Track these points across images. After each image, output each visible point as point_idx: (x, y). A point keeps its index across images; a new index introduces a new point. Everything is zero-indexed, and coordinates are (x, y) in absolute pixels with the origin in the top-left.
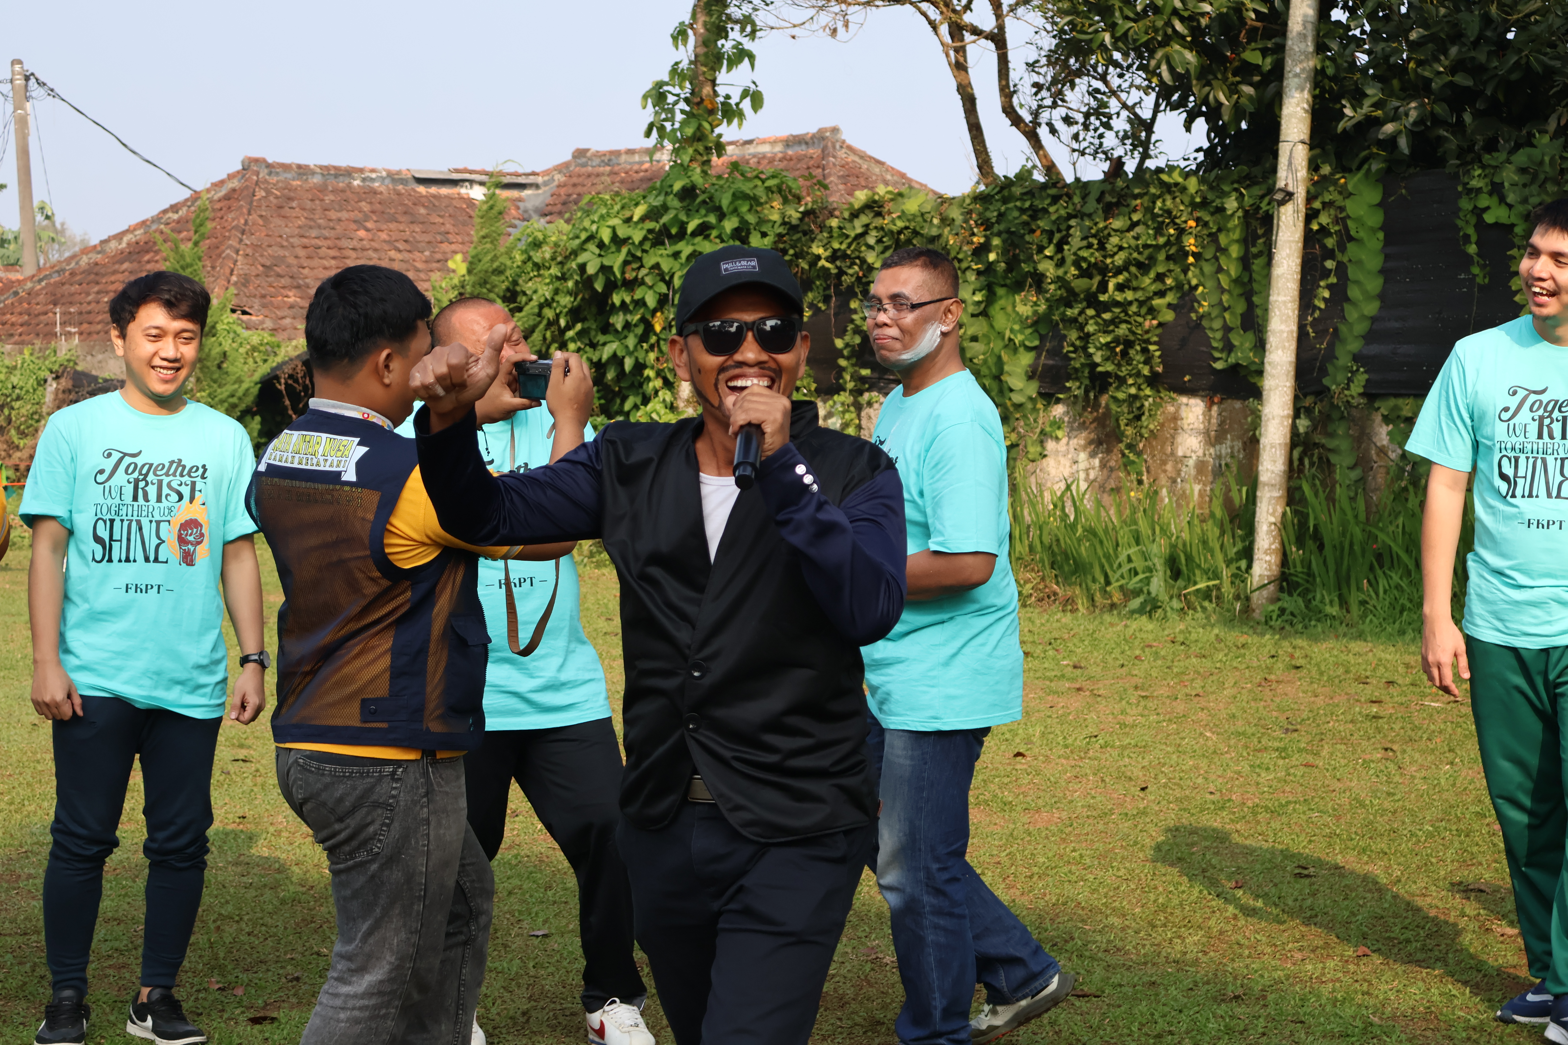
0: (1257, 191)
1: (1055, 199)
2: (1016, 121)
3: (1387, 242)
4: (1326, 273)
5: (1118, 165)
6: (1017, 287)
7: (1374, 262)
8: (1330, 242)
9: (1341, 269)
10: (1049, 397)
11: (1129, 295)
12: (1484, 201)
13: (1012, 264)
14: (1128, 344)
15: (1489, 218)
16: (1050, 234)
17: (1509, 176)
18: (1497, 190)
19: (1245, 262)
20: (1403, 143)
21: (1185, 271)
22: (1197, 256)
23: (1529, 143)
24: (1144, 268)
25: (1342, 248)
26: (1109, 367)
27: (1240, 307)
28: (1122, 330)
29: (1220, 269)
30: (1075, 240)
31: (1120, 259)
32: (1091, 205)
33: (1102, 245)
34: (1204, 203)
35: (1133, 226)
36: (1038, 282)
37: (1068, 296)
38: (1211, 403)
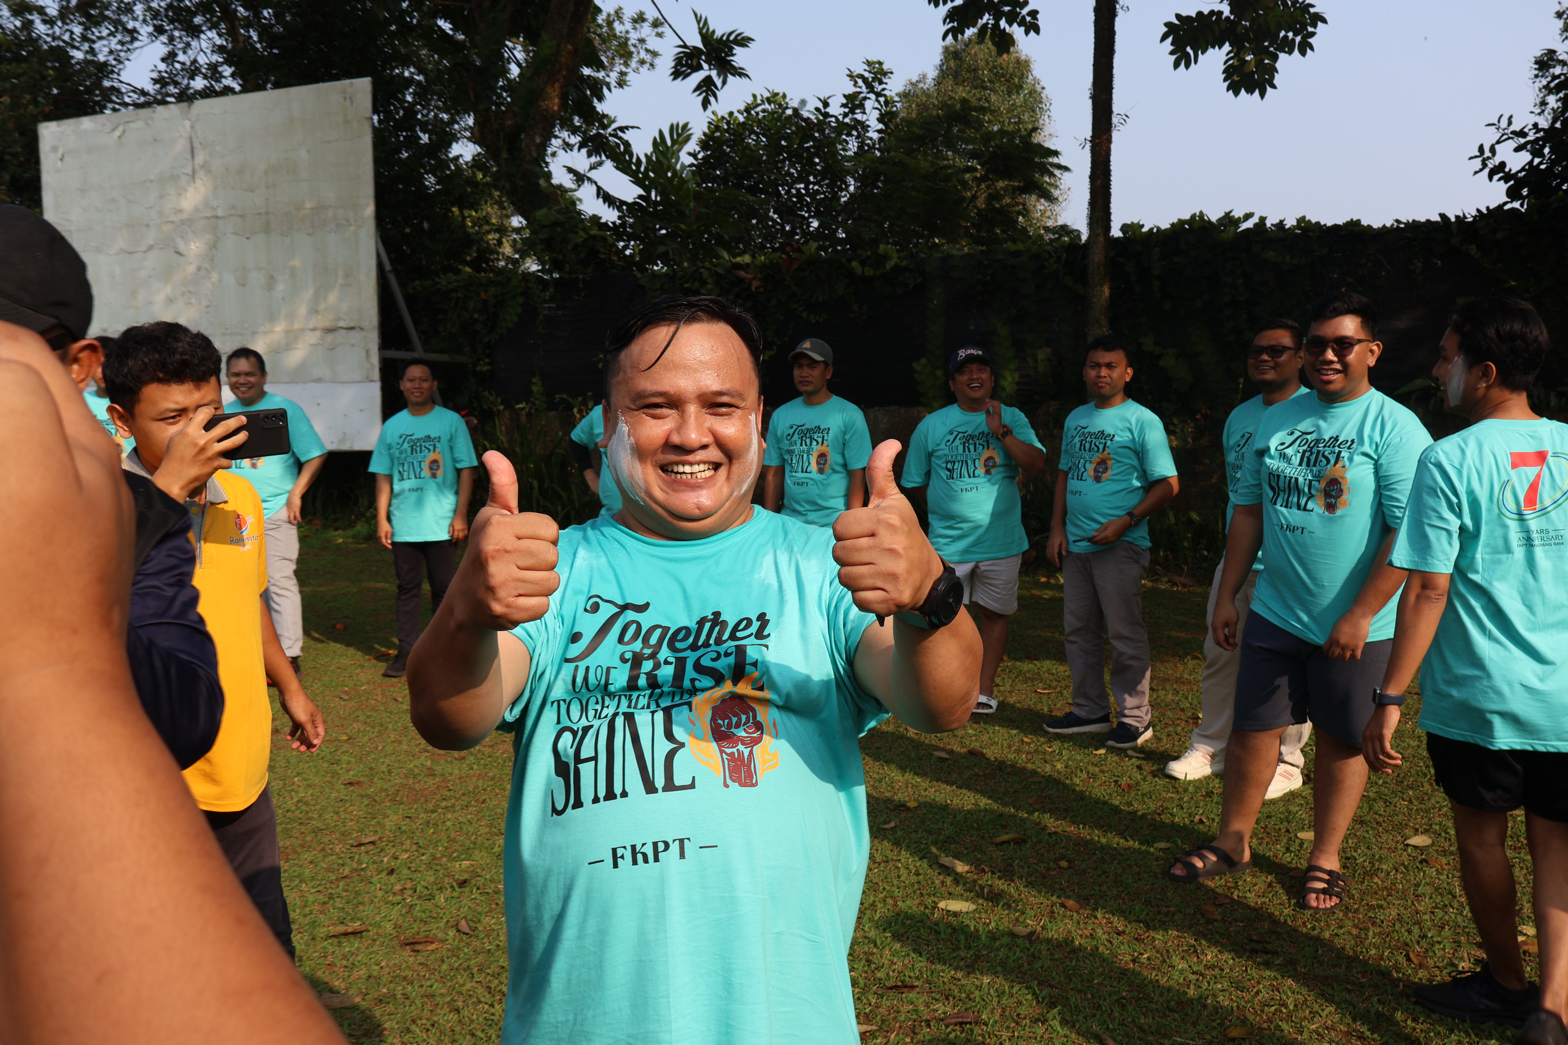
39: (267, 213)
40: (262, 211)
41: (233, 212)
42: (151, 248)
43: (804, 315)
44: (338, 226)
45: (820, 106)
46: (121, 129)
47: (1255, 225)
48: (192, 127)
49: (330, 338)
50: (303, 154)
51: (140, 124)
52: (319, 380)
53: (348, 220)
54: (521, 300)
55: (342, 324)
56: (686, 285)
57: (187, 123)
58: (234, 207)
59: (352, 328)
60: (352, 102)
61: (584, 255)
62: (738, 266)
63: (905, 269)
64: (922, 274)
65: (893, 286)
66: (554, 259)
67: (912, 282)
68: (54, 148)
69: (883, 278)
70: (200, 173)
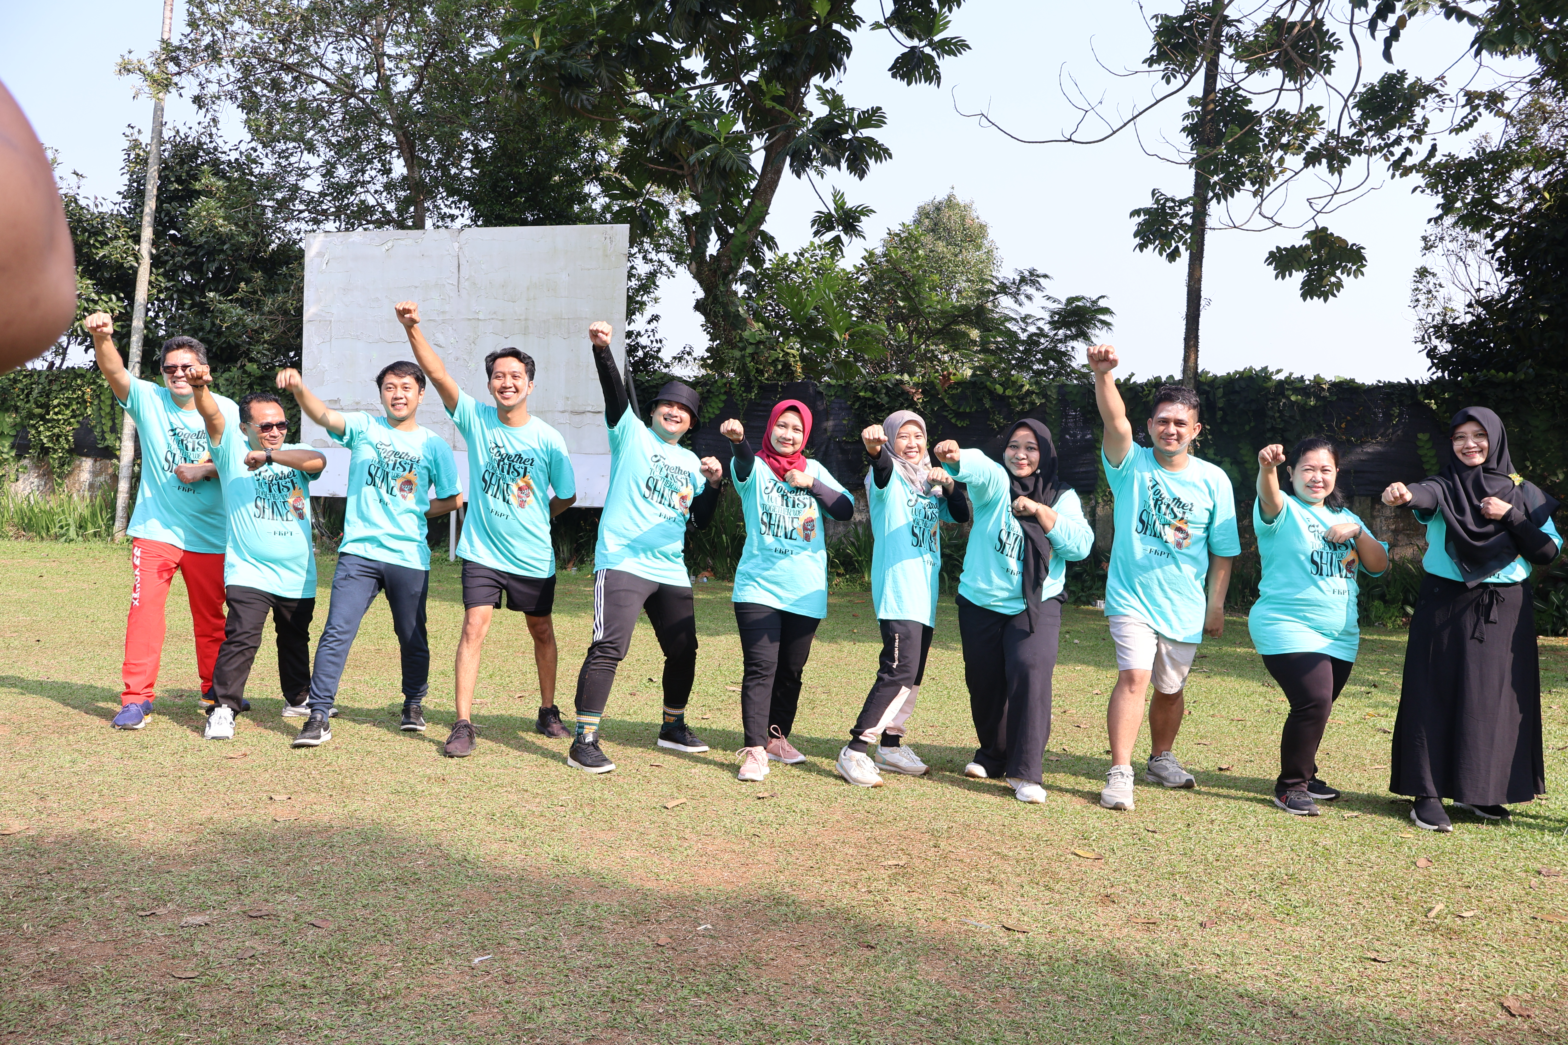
1: (25, 376)
5: (52, 364)
10: (19, 457)
11: (60, 417)
14: (59, 436)
16: (23, 390)
21: (86, 409)
22: (91, 403)
23: (229, 370)
24: (67, 406)
26: (51, 445)
27: (110, 424)
28: (56, 430)
29: (101, 409)
30: (35, 393)
31: (56, 402)
32: (42, 380)
33: (48, 396)
34: (94, 383)
35: (62, 389)
36: (16, 409)
37: (31, 415)
38: (95, 461)
39: (526, 320)
40: (522, 318)
41: (495, 317)
43: (953, 421)
45: (867, 255)
46: (390, 244)
47: (1286, 378)
48: (460, 248)
49: (577, 418)
50: (564, 276)
51: (410, 241)
54: (724, 397)
55: (589, 409)
56: (862, 394)
57: (456, 245)
58: (495, 313)
60: (611, 241)
61: (780, 367)
62: (901, 382)
63: (1033, 392)
64: (1045, 396)
65: (1024, 404)
66: (757, 369)
67: (1038, 402)
68: (320, 254)
69: (1017, 397)
70: (465, 284)
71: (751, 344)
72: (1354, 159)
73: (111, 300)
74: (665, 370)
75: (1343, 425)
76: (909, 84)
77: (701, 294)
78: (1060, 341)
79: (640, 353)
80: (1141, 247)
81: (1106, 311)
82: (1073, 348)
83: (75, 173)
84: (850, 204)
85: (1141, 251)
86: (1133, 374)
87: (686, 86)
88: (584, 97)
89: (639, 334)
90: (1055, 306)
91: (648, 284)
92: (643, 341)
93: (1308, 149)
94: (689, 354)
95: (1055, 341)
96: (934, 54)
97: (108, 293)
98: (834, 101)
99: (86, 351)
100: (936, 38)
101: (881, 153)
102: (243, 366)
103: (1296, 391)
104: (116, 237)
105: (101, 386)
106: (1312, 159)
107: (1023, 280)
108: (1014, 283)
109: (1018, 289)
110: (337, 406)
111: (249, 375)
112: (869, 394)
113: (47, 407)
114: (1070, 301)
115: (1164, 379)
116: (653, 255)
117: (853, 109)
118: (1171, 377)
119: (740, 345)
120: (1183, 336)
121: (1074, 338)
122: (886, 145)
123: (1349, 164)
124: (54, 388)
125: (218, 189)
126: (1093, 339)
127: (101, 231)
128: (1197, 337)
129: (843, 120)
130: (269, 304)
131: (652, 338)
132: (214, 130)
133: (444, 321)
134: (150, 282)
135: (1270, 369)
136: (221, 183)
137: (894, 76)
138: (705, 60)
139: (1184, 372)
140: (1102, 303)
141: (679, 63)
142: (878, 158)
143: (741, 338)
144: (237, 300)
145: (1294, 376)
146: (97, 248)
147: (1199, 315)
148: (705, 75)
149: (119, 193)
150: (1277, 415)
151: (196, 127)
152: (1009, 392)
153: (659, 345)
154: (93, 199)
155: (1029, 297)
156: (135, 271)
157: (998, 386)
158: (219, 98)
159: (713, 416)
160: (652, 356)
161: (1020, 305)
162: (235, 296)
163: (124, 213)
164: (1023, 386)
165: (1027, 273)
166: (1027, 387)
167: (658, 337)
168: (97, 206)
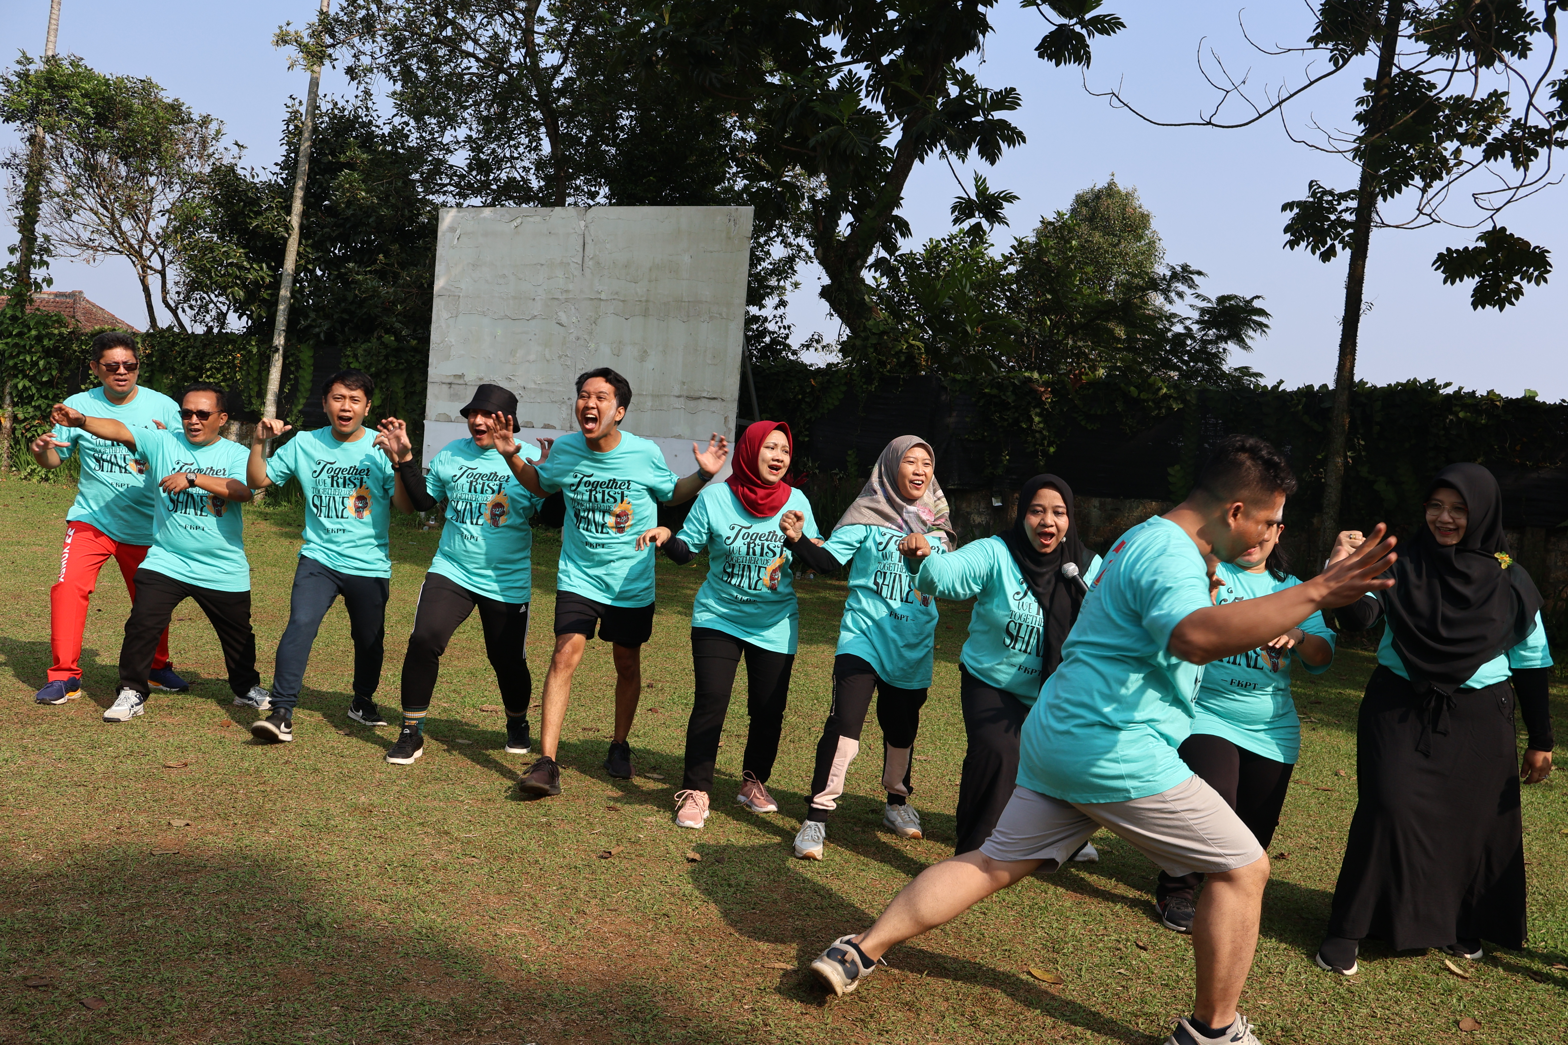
0: (265, 346)
1: (183, 340)
2: (168, 305)
3: (314, 370)
4: (290, 380)
5: (210, 329)
6: (165, 372)
7: (309, 377)
8: (293, 369)
9: (296, 379)
11: (212, 380)
12: (350, 360)
13: (163, 363)
15: (352, 366)
16: (180, 353)
17: (360, 352)
18: (355, 356)
19: (259, 372)
20: (322, 336)
21: (235, 373)
22: (240, 368)
24: (219, 370)
25: (297, 370)
27: (256, 389)
29: (249, 374)
30: (190, 357)
31: (208, 366)
32: (198, 344)
33: (201, 359)
34: (244, 348)
35: (215, 353)
36: (173, 371)
37: (186, 378)
38: (242, 425)
39: (647, 301)
40: (643, 299)
41: (616, 297)
42: (534, 317)
43: (1083, 423)
44: (710, 317)
45: (1016, 244)
46: (519, 221)
47: (1455, 392)
48: (586, 226)
49: (692, 404)
50: (686, 258)
51: (538, 219)
52: (679, 437)
53: (720, 314)
54: (844, 388)
55: (705, 394)
56: (987, 391)
57: (582, 223)
58: (617, 293)
59: (714, 399)
60: (735, 224)
61: (903, 359)
62: (1030, 379)
63: (1170, 396)
64: (1184, 401)
65: (1160, 408)
66: (879, 360)
67: (1175, 407)
68: (452, 229)
69: (1153, 401)
70: (589, 263)
71: (874, 334)
72: (1543, 152)
73: (262, 269)
74: (792, 358)
75: (1518, 448)
76: (1057, 64)
77: (826, 281)
78: (1210, 342)
79: (767, 339)
80: (1292, 244)
81: (1262, 312)
82: (1224, 350)
83: (236, 144)
84: (992, 190)
85: (1292, 248)
86: (1281, 382)
87: (822, 64)
88: (713, 75)
89: (766, 319)
90: (1205, 304)
91: (785, 268)
92: (771, 326)
93: (1489, 139)
94: (818, 342)
95: (1204, 342)
96: (1084, 32)
97: (259, 262)
98: (966, 82)
99: (240, 318)
100: (1087, 17)
101: (1015, 136)
102: (380, 338)
103: (1465, 407)
104: (270, 208)
105: (250, 352)
106: (1493, 152)
107: (1175, 276)
108: (1164, 278)
109: (1169, 286)
110: (461, 381)
111: (386, 346)
112: (995, 391)
113: (200, 370)
114: (1222, 300)
115: (1316, 388)
116: (791, 239)
117: (986, 90)
118: (1325, 386)
119: (863, 334)
120: (1338, 342)
121: (1225, 339)
122: (1020, 128)
123: (1536, 157)
124: (208, 352)
125: (362, 162)
126: (1247, 340)
127: (256, 201)
128: (1354, 344)
129: (976, 103)
130: (405, 277)
131: (779, 324)
132: (370, 104)
133: (567, 300)
134: (298, 253)
135: (1438, 382)
136: (365, 156)
137: (1041, 56)
138: (843, 38)
139: (1338, 381)
140: (1256, 304)
141: (818, 41)
142: (1011, 142)
143: (865, 327)
144: (375, 272)
145: (1465, 390)
146: (251, 218)
147: (1358, 321)
148: (844, 53)
149: (276, 164)
150: (1442, 432)
151: (353, 100)
152: (1143, 396)
153: (787, 331)
154: (249, 170)
155: (1180, 295)
156: (285, 240)
157: (1132, 388)
158: (371, 71)
159: (831, 407)
160: (779, 344)
161: (1170, 302)
162: (373, 267)
163: (282, 183)
164: (1160, 388)
165: (1179, 269)
166: (1165, 390)
167: (786, 323)
168: (253, 177)
